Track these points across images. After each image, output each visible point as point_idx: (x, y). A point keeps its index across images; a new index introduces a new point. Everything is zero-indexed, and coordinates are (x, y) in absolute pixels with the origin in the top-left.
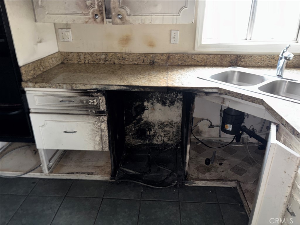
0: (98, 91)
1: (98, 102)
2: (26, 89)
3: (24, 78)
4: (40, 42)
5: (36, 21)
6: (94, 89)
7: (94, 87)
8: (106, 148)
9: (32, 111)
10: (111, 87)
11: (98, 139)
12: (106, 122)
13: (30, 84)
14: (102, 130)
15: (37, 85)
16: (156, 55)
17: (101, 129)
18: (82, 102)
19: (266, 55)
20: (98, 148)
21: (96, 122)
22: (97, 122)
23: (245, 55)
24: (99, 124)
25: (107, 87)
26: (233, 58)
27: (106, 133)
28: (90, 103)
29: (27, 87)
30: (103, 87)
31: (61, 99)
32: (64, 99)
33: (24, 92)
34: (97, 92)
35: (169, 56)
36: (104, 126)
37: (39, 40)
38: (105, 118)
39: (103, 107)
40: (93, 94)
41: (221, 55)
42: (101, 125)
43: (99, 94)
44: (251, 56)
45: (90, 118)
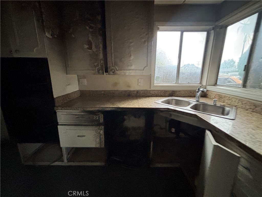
1: (99, 118)
2: (56, 111)
3: (57, 104)
4: (69, 85)
5: (67, 74)
7: (97, 109)
8: (103, 146)
9: (59, 124)
10: (106, 108)
11: (98, 140)
12: (103, 129)
13: (59, 108)
14: (100, 135)
15: (63, 109)
16: (131, 91)
19: (187, 91)
20: (98, 146)
21: (97, 129)
23: (176, 91)
24: (99, 131)
27: (103, 137)
28: (94, 118)
30: (102, 109)
32: (79, 116)
33: (56, 113)
36: (102, 132)
39: (102, 120)
40: (96, 113)
45: (94, 128)
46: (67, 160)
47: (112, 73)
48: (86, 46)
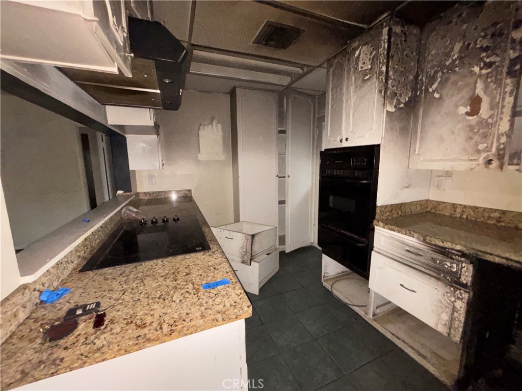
0: (463, 255)
1: (459, 269)
4: (407, 187)
5: (408, 168)
6: (456, 251)
7: (458, 247)
9: (375, 249)
11: (445, 317)
12: (465, 301)
13: (381, 224)
15: (386, 227)
17: (454, 307)
20: (441, 329)
21: (447, 293)
22: (449, 295)
24: (453, 299)
28: (446, 266)
29: (377, 225)
31: (408, 249)
37: (407, 185)
38: (465, 295)
39: (466, 279)
42: (455, 301)
43: (463, 259)
46: (373, 316)
48: (464, 110)
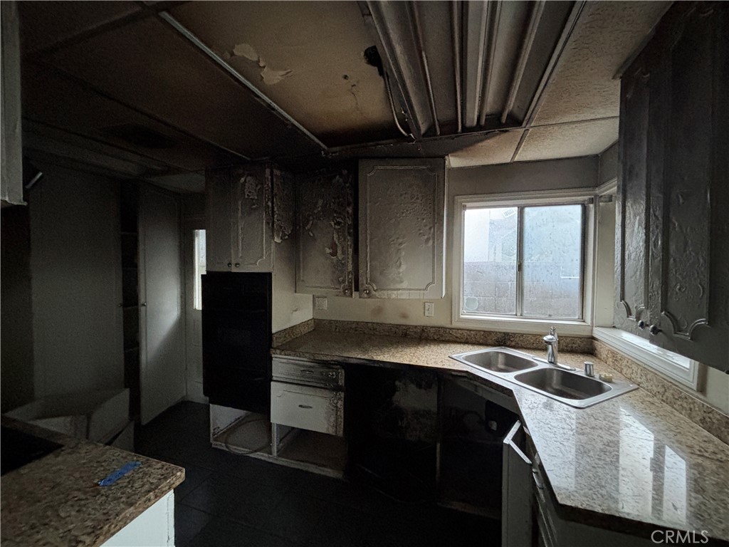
0: (338, 363)
1: (337, 376)
2: (273, 356)
3: (275, 344)
4: (296, 311)
5: (296, 292)
6: (334, 361)
7: (335, 358)
8: (341, 433)
9: (274, 378)
10: (352, 360)
11: (332, 419)
12: (343, 399)
13: (278, 351)
14: (338, 409)
15: (283, 353)
16: (408, 327)
17: (337, 407)
18: (322, 373)
20: (331, 431)
22: (333, 399)
23: (515, 334)
24: (335, 401)
25: (347, 359)
26: (499, 336)
27: (341, 413)
28: (330, 376)
29: (274, 353)
30: (343, 359)
31: (302, 369)
32: (305, 369)
33: (271, 359)
34: (337, 365)
35: (424, 329)
36: (340, 404)
37: (295, 309)
38: (342, 395)
39: (341, 382)
40: (334, 366)
41: (484, 331)
42: (337, 403)
43: (339, 366)
44: (522, 335)
45: (327, 393)
46: (277, 452)
47: (366, 295)
48: (328, 251)
